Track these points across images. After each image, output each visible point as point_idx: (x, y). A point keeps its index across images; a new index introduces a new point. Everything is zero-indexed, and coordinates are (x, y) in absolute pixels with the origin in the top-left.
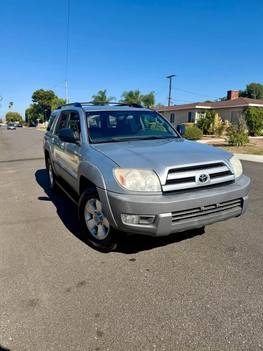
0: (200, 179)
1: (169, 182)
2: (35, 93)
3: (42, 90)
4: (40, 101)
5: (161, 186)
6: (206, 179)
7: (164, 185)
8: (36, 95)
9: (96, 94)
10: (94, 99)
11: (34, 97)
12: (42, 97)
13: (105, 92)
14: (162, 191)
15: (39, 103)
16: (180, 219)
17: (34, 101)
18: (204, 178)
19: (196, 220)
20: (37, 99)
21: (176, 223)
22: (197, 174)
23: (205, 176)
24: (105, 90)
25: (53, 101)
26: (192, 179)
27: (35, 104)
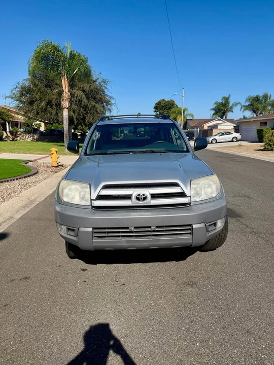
0: (137, 197)
1: (100, 197)
2: (156, 104)
3: (164, 100)
4: (161, 111)
5: (91, 200)
6: (145, 198)
7: (93, 200)
8: (158, 106)
9: (220, 101)
10: (215, 105)
11: (156, 108)
12: (163, 107)
13: (229, 97)
14: (91, 205)
15: (160, 113)
16: (105, 237)
17: (155, 112)
18: (143, 197)
19: (123, 240)
20: (159, 109)
21: (99, 240)
22: (134, 192)
23: (144, 195)
24: (230, 95)
25: (173, 110)
26: (128, 197)
27: (157, 114)
